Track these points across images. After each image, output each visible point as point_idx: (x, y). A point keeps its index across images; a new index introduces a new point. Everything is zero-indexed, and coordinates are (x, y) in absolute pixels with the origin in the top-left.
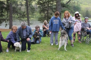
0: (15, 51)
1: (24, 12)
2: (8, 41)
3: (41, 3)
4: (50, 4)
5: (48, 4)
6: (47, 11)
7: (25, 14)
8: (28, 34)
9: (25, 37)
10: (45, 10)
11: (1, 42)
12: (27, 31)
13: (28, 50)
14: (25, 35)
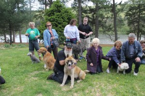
0: (118, 72)
1: (110, 26)
2: (110, 59)
3: (130, 14)
4: (142, 14)
5: (140, 15)
6: (138, 22)
7: (111, 27)
8: (137, 52)
9: (131, 56)
10: (134, 22)
11: (102, 60)
12: (135, 48)
13: (134, 73)
14: (131, 53)
